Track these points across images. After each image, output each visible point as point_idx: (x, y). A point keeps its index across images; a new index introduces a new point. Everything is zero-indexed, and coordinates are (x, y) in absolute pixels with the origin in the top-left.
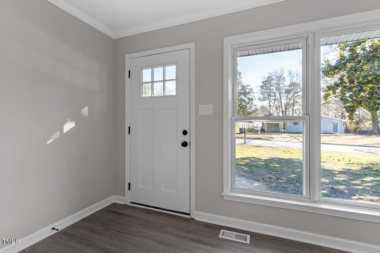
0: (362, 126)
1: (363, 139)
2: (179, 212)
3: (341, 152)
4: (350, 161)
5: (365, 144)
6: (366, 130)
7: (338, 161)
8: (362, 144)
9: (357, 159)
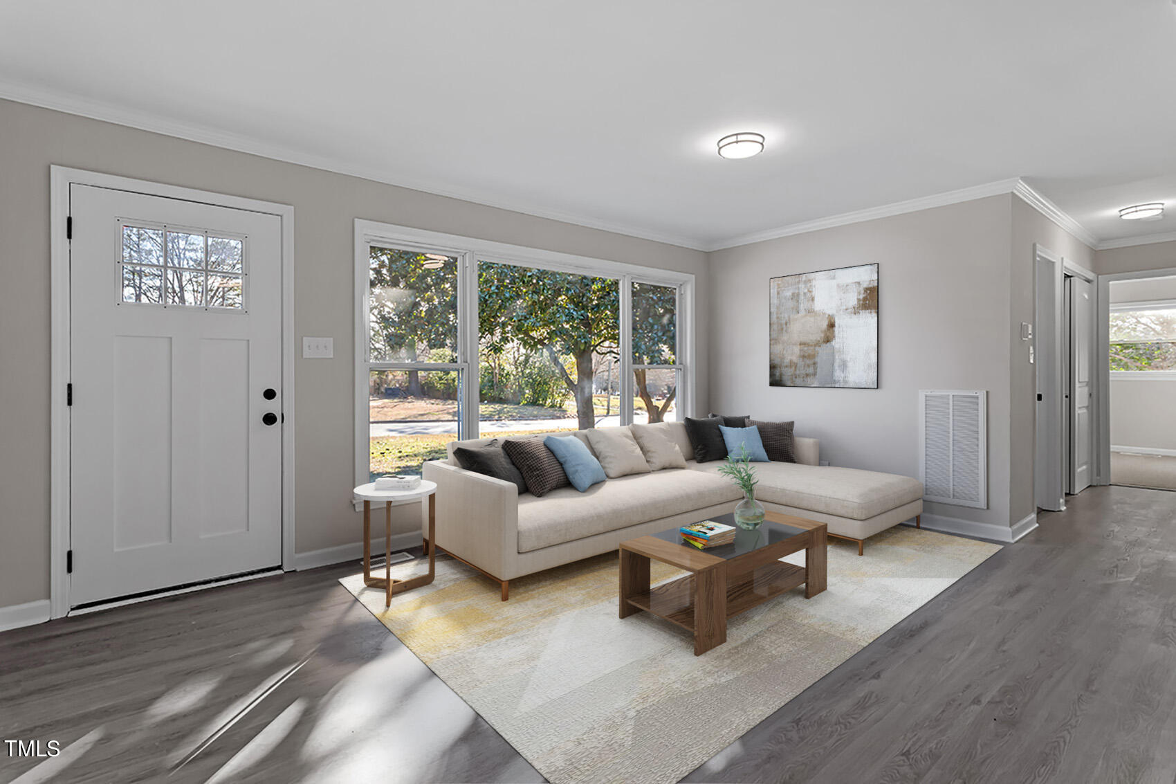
0: (390, 377)
1: (395, 406)
2: (252, 573)
3: (377, 438)
4: (400, 452)
5: (402, 417)
6: (398, 385)
7: (381, 455)
8: (400, 417)
9: (409, 447)
